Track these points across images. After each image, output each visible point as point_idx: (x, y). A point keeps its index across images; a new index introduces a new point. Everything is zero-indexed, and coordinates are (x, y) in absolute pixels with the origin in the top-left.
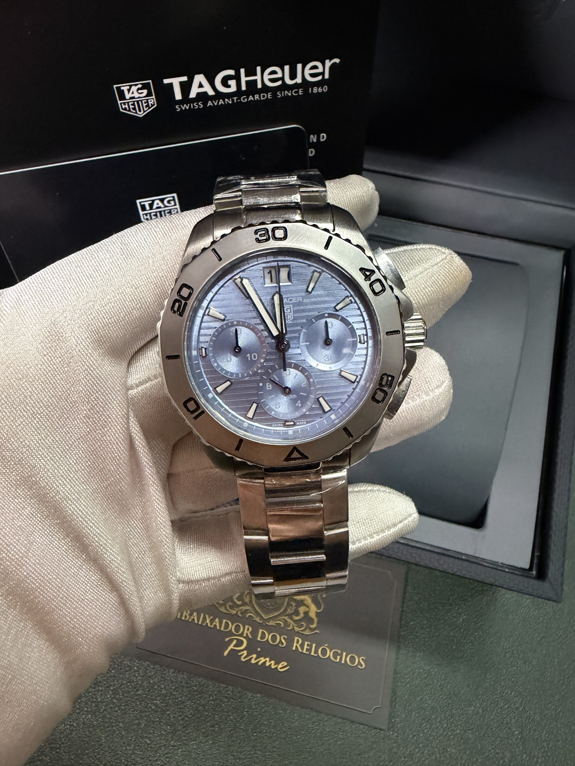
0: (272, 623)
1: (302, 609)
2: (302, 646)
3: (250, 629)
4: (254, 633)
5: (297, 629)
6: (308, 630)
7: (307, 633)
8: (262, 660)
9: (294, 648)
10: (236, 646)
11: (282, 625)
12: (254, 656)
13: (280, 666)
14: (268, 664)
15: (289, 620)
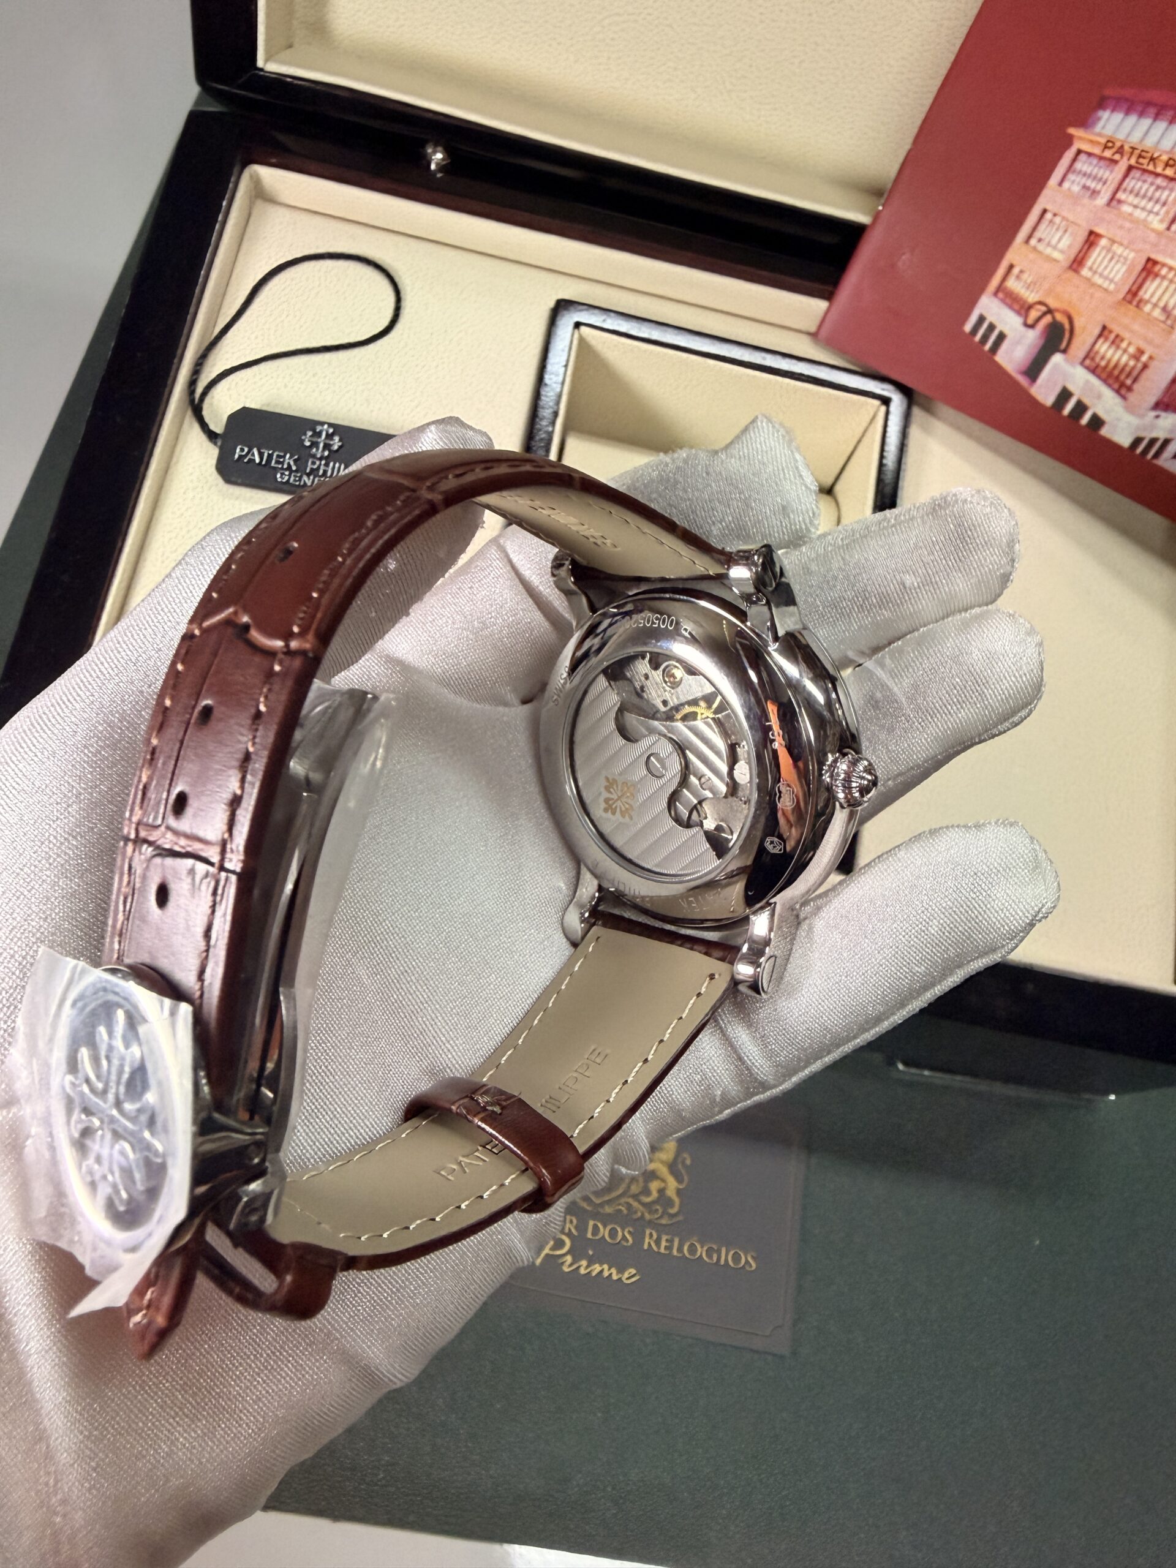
0: (608, 1210)
1: (654, 1186)
2: (658, 1242)
3: (575, 1221)
4: (582, 1228)
5: (647, 1216)
6: (666, 1217)
7: (664, 1221)
8: (597, 1268)
9: (646, 1247)
10: (553, 1249)
11: (625, 1212)
12: (584, 1263)
13: (626, 1275)
14: (606, 1274)
15: (635, 1204)
